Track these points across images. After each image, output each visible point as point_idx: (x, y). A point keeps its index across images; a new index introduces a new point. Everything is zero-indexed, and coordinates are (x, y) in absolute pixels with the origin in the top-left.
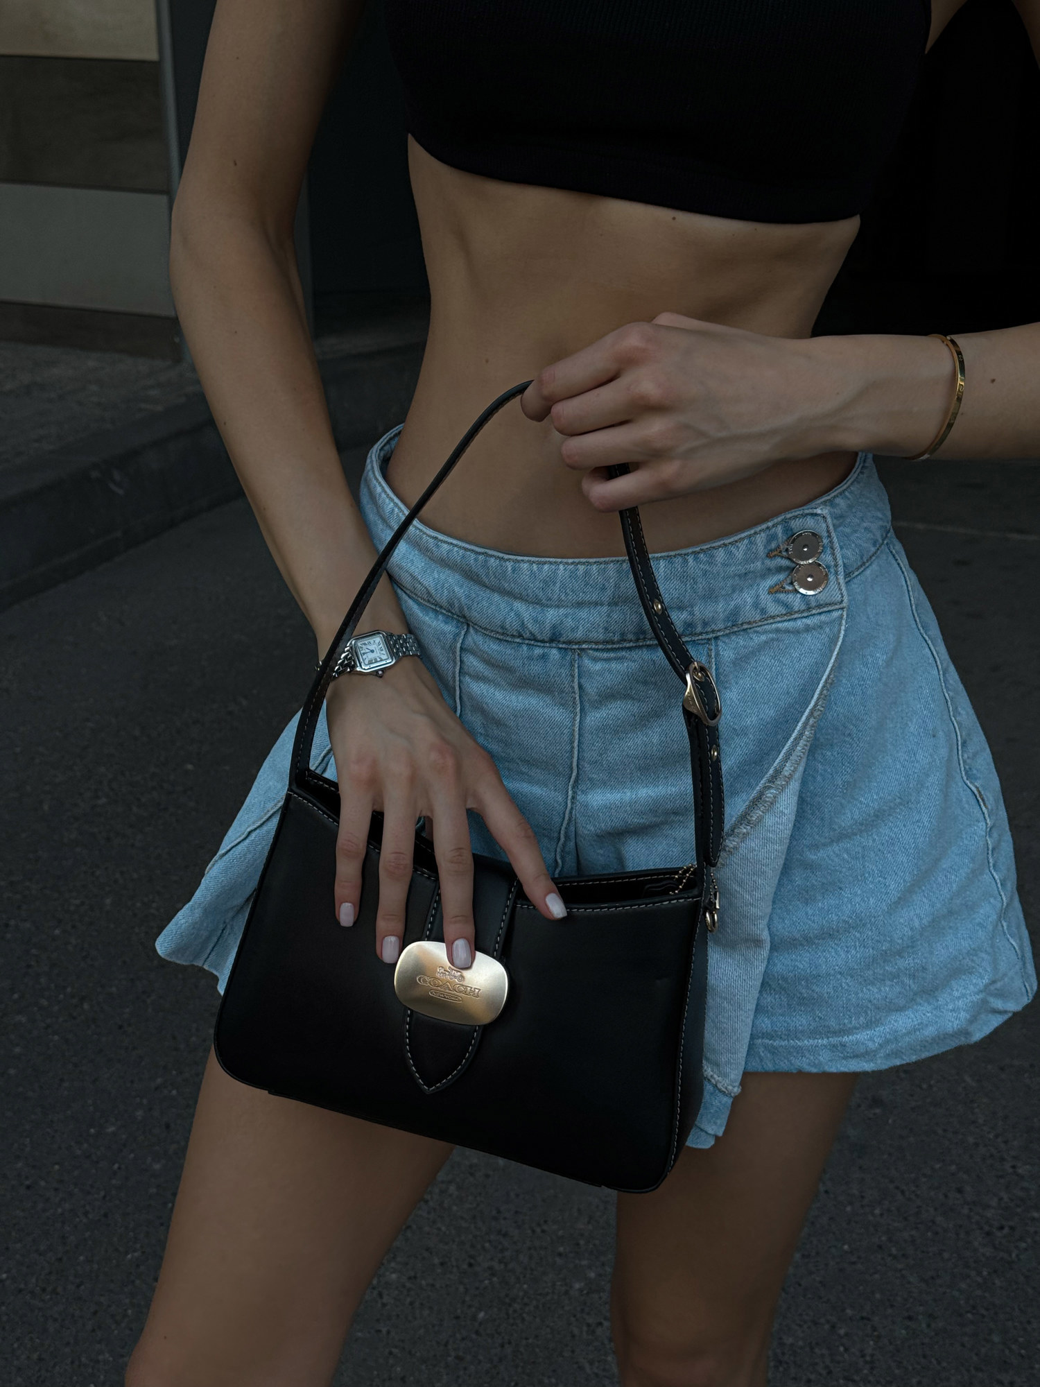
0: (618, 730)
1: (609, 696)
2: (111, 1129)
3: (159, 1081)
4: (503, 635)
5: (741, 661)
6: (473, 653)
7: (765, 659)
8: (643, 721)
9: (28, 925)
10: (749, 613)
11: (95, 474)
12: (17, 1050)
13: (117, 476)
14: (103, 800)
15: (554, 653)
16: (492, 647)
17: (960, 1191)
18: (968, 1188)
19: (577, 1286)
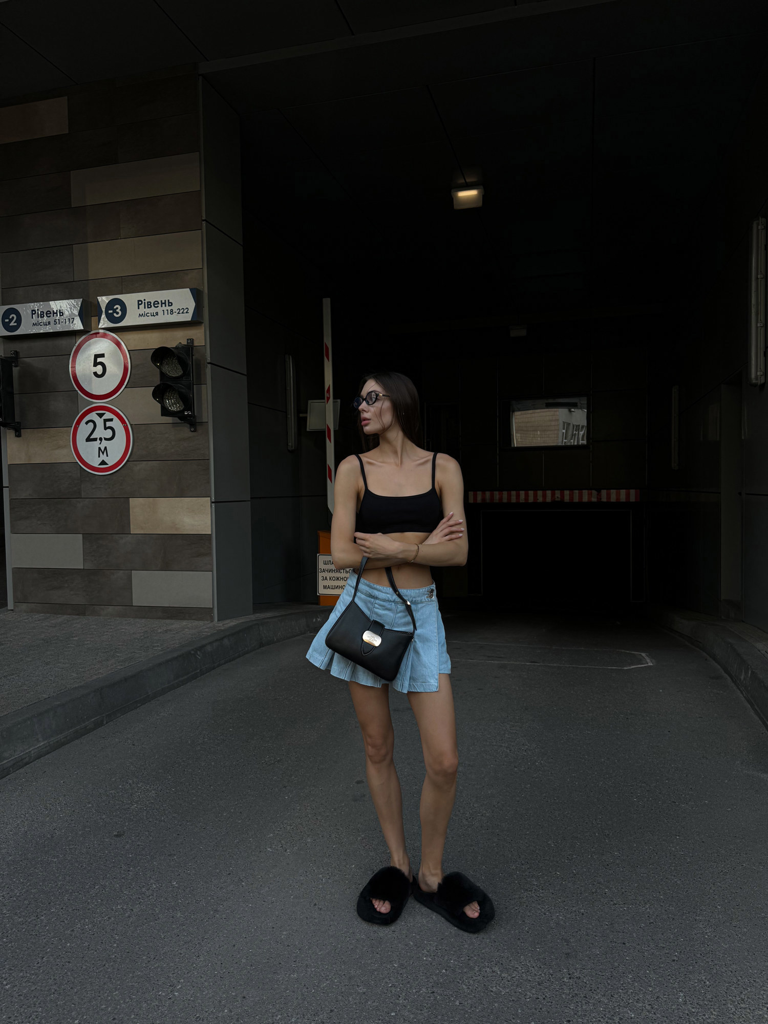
0: (401, 618)
1: (400, 612)
2: (225, 814)
3: (236, 803)
4: (384, 600)
5: (421, 608)
6: (377, 604)
7: (424, 608)
8: (405, 617)
9: (190, 770)
10: (424, 600)
11: (192, 652)
12: (194, 798)
13: (198, 653)
14: (206, 740)
15: (393, 604)
16: (382, 603)
17: (459, 811)
18: (461, 811)
19: (359, 838)
